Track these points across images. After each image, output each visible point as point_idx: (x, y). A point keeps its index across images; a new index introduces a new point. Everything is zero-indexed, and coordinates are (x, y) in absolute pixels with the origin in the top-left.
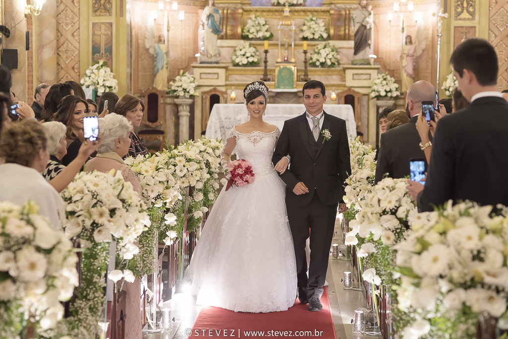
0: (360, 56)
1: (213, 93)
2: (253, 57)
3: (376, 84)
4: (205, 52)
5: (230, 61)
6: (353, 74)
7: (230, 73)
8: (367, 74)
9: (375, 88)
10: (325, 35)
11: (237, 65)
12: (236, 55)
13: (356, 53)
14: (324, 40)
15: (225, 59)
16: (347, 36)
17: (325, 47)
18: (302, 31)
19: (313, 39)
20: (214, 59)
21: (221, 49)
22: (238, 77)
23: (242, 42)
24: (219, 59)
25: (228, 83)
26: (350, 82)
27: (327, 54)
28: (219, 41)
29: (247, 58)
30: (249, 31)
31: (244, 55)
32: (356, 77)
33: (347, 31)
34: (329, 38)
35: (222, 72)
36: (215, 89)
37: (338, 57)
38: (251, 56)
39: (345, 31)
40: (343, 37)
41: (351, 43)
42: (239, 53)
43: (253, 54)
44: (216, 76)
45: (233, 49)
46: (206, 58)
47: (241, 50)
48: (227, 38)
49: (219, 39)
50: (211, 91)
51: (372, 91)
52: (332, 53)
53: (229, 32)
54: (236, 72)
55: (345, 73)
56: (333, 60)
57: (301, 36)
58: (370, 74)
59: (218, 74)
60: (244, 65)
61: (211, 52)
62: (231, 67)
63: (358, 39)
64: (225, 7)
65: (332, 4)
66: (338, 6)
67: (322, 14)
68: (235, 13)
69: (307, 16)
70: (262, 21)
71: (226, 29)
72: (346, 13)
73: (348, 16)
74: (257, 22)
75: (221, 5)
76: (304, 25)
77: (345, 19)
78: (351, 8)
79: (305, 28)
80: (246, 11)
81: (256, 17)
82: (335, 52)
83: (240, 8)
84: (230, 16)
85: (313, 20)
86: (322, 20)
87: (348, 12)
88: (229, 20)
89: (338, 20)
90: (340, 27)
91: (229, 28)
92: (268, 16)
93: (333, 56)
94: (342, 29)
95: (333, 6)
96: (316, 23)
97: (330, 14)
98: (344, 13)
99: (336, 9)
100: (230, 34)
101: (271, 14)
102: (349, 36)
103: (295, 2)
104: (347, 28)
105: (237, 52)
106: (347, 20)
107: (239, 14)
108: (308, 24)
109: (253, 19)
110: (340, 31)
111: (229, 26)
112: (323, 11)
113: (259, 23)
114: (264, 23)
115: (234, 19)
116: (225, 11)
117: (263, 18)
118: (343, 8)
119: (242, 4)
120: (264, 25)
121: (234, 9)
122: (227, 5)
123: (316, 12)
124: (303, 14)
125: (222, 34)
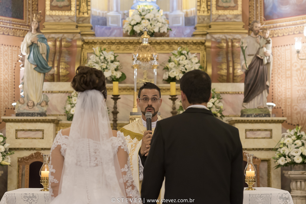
0: (255, 103)
1: (35, 160)
3: (284, 144)
4: (25, 99)
5: (63, 112)
6: (246, 131)
8: (266, 130)
12: (71, 104)
13: (246, 101)
15: (57, 110)
16: (231, 76)
18: (167, 69)
20: (37, 109)
21: (50, 96)
24: (45, 109)
28: (46, 84)
32: (250, 135)
33: (231, 69)
35: (49, 128)
36: (38, 155)
37: (221, 105)
39: (228, 69)
40: (225, 78)
41: (241, 87)
44: (40, 134)
45: (68, 95)
46: (25, 107)
48: (59, 80)
49: (45, 80)
50: (31, 157)
51: (280, 157)
53: (62, 71)
57: (165, 77)
58: (271, 130)
59: (42, 131)
61: (34, 99)
62: (64, 121)
64: (58, 38)
65: (208, 33)
66: (216, 36)
67: (194, 47)
68: (72, 46)
69: (173, 49)
70: (110, 56)
71: (58, 67)
72: (228, 45)
73: (230, 49)
74: (102, 58)
75: (53, 35)
76: (170, 61)
77: (227, 53)
78: (235, 39)
79: (171, 65)
80: (87, 43)
81: (101, 51)
82: (216, 99)
83: (79, 39)
84: (64, 50)
85: (182, 54)
86: (194, 55)
87: (230, 44)
88: (63, 55)
89: (218, 54)
90: (220, 64)
91: (62, 66)
92: (118, 49)
93: (213, 103)
94: (224, 66)
95: (208, 37)
96: (186, 59)
97: (206, 47)
98: (225, 45)
99: (213, 40)
100: (64, 74)
101: (122, 47)
102: (234, 76)
103: (156, 30)
104: (231, 64)
105: (73, 99)
106: (230, 55)
107: (78, 46)
108: (176, 60)
109: (98, 53)
110: (222, 69)
111: (63, 63)
112: (195, 44)
113: (105, 58)
114: (113, 58)
115: (71, 53)
116: (58, 43)
117: (111, 52)
118: (223, 39)
119: (82, 35)
120: (112, 62)
121: (71, 40)
122: (61, 35)
123: (186, 43)
124: (167, 47)
125: (51, 72)
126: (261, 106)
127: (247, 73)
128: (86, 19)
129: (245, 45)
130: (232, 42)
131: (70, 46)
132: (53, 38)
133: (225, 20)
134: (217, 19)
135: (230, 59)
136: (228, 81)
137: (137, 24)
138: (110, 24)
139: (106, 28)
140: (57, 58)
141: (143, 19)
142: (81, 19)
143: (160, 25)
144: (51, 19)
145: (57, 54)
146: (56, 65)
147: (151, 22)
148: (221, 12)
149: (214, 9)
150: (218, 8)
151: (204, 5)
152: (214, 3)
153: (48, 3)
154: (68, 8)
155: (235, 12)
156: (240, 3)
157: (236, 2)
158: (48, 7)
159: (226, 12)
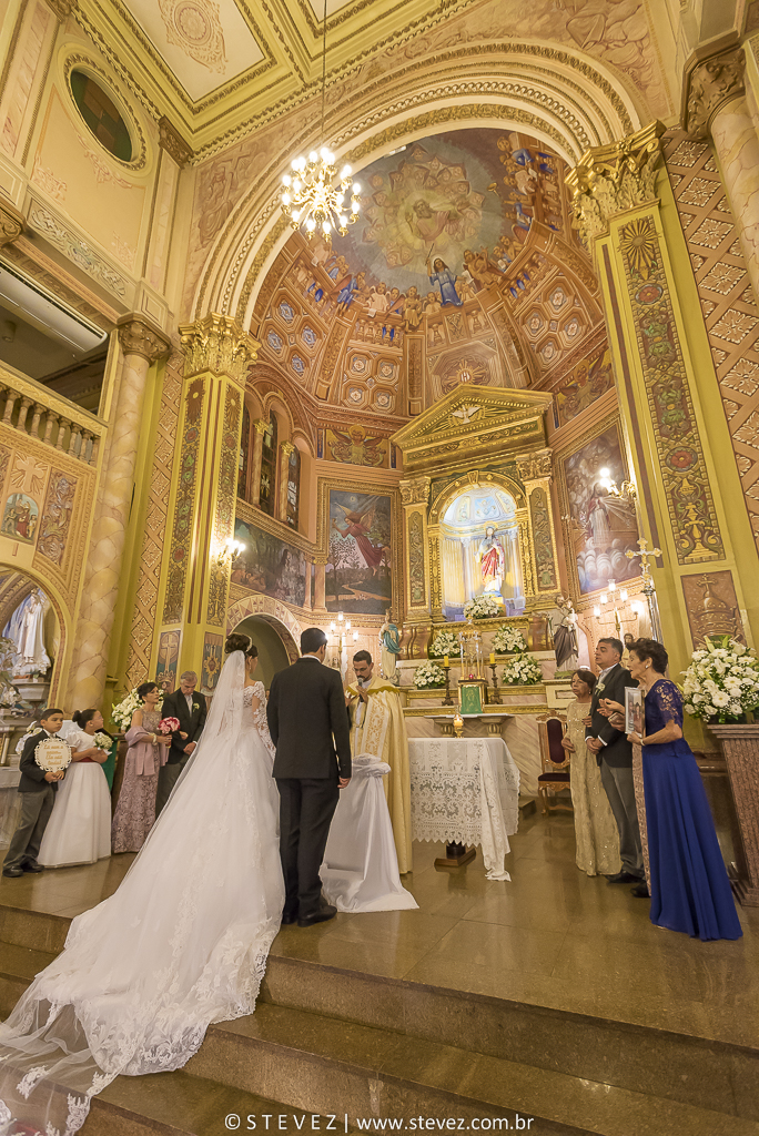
0: (565, 667)
2: (434, 676)
4: (382, 674)
6: (556, 692)
7: (411, 696)
10: (521, 647)
12: (416, 676)
13: (558, 665)
14: (520, 651)
15: (410, 682)
17: (520, 660)
18: (494, 643)
19: (506, 652)
22: (420, 702)
23: (425, 660)
26: (552, 703)
27: (523, 668)
29: (427, 677)
30: (434, 649)
31: (423, 675)
32: (558, 695)
34: (527, 650)
37: (539, 671)
38: (432, 675)
39: (547, 639)
40: (543, 647)
41: (552, 654)
42: (418, 673)
43: (434, 673)
45: (417, 669)
47: (422, 670)
48: (413, 658)
49: (398, 659)
52: (529, 667)
53: (414, 652)
54: (415, 696)
55: (546, 691)
56: (530, 675)
60: (423, 687)
62: (412, 690)
65: (533, 611)
66: (539, 612)
67: (521, 623)
70: (449, 637)
71: (412, 648)
76: (496, 636)
79: (497, 640)
80: (436, 628)
81: (444, 633)
82: (533, 665)
83: (429, 626)
84: (418, 635)
85: (506, 630)
86: (517, 630)
88: (417, 639)
89: (540, 627)
90: (540, 635)
91: (415, 647)
93: (530, 669)
94: (543, 637)
95: (533, 614)
96: (510, 634)
97: (529, 623)
98: (545, 619)
99: (537, 616)
102: (547, 645)
103: (486, 613)
107: (428, 631)
108: (500, 635)
109: (442, 636)
115: (422, 638)
116: (414, 630)
117: (451, 633)
118: (544, 615)
119: (434, 622)
121: (424, 627)
122: (418, 624)
124: (498, 625)
126: (571, 669)
128: (439, 610)
129: (550, 617)
131: (423, 632)
133: (547, 599)
134: (541, 598)
136: (544, 649)
141: (476, 605)
142: (434, 611)
143: (490, 608)
146: (409, 647)
147: (483, 607)
148: (543, 592)
149: (536, 590)
150: (540, 589)
151: (530, 588)
152: (536, 585)
153: (409, 601)
154: (423, 603)
155: (555, 591)
156: (559, 583)
157: (555, 583)
158: (409, 605)
159: (548, 592)
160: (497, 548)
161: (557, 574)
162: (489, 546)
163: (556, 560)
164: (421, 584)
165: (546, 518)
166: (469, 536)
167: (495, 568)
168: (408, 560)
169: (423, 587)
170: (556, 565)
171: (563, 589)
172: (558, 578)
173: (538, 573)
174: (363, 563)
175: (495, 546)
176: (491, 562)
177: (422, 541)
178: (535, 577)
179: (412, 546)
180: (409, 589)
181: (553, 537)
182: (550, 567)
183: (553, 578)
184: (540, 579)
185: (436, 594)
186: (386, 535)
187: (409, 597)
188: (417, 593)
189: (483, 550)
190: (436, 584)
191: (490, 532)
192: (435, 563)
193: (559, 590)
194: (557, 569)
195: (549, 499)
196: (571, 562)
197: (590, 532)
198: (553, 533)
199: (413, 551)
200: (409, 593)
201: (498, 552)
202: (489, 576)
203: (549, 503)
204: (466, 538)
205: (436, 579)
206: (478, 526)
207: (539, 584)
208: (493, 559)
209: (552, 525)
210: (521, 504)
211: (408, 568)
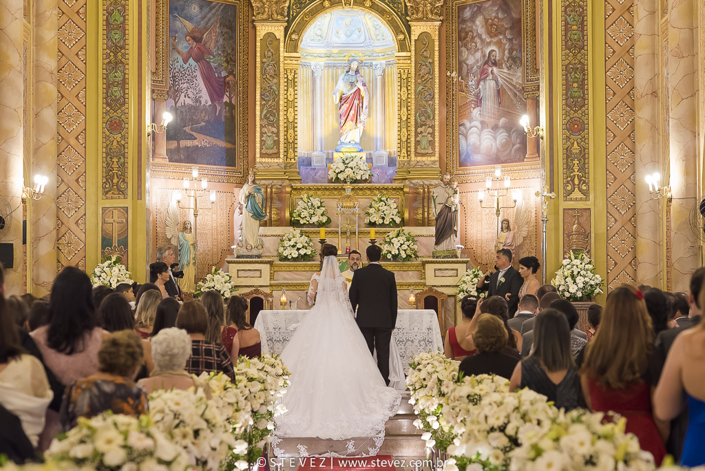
0: (444, 246)
1: (255, 295)
2: (306, 249)
3: (464, 282)
4: (244, 242)
5: (275, 254)
6: (435, 270)
7: (276, 269)
8: (452, 269)
9: (464, 287)
10: (398, 220)
11: (286, 259)
12: (284, 247)
13: (437, 243)
14: (396, 225)
15: (270, 252)
16: (426, 220)
17: (398, 235)
18: (368, 214)
19: (382, 225)
20: (255, 252)
22: (286, 275)
23: (291, 229)
24: (261, 251)
25: (273, 282)
26: (431, 280)
27: (401, 245)
29: (298, 249)
30: (299, 215)
31: (293, 246)
32: (438, 273)
33: (426, 213)
34: (404, 223)
35: (266, 268)
36: (257, 291)
37: (415, 247)
38: (303, 247)
39: (423, 214)
40: (421, 222)
42: (286, 243)
43: (306, 245)
44: (258, 274)
45: (280, 238)
46: (245, 250)
47: (290, 240)
48: (271, 225)
49: (260, 225)
50: (251, 293)
51: (460, 292)
52: (408, 243)
53: (274, 217)
54: (284, 269)
55: (424, 269)
56: (409, 252)
57: (367, 221)
58: (457, 270)
59: (260, 271)
60: (294, 259)
61: (252, 242)
62: (277, 262)
63: (440, 225)
64: (269, 185)
65: (406, 179)
66: (414, 181)
67: (394, 192)
68: (281, 192)
69: (375, 195)
70: (316, 202)
71: (270, 213)
72: (424, 191)
73: (426, 195)
74: (310, 204)
75: (263, 182)
76: (371, 207)
77: (423, 198)
78: (431, 185)
79: (371, 211)
80: (295, 189)
81: (308, 198)
82: (411, 242)
83: (288, 186)
84: (274, 196)
85: (382, 201)
86: (393, 201)
87: (426, 190)
88: (274, 201)
89: (415, 200)
90: (417, 209)
91: (274, 212)
92: (324, 195)
93: (408, 246)
94: (420, 211)
95: (407, 182)
96: (386, 205)
97: (405, 193)
98: (422, 191)
99: (412, 185)
100: (275, 219)
101: (328, 193)
102: (429, 220)
103: (359, 178)
104: (426, 210)
105: (285, 242)
106: (426, 200)
107: (287, 193)
108: (376, 206)
109: (306, 200)
110: (417, 214)
111: (274, 209)
112: (394, 189)
113: (312, 204)
114: (319, 205)
115: (281, 200)
116: (269, 190)
117: (318, 199)
118: (420, 185)
119: (290, 180)
120: (318, 208)
121: (280, 187)
122: (271, 181)
123: (386, 189)
124: (369, 192)
125: (265, 219)
126: (450, 248)
127: (437, 219)
128: (293, 164)
129: (435, 195)
130: (428, 189)
131: (280, 192)
132: (264, 185)
133: (423, 167)
134: (416, 165)
135: (426, 204)
136: (423, 225)
137: (341, 171)
138: (314, 164)
139: (311, 169)
140: (269, 204)
141: (347, 167)
142: (288, 165)
143: (362, 172)
144: (261, 165)
145: (269, 200)
146: (268, 211)
147: (354, 170)
148: (419, 159)
149: (413, 155)
150: (417, 154)
151: (404, 151)
152: (413, 150)
153: (258, 150)
154: (277, 155)
155: (433, 158)
156: (437, 149)
157: (433, 149)
158: (258, 155)
159: (424, 159)
160: (362, 88)
161: (437, 139)
162: (352, 84)
163: (437, 123)
164: (275, 130)
165: (431, 72)
166: (322, 62)
167: (357, 114)
168: (258, 97)
169: (278, 135)
170: (437, 128)
171: (440, 157)
172: (437, 144)
173: (417, 134)
174: (205, 98)
175: (359, 85)
176: (351, 105)
177: (277, 75)
178: (413, 139)
179: (264, 79)
180: (258, 135)
181: (437, 96)
182: (430, 130)
183: (432, 143)
184: (417, 143)
185: (291, 144)
186: (230, 60)
187: (258, 145)
188: (269, 142)
189: (342, 87)
190: (291, 131)
191: (354, 65)
192: (292, 104)
193: (436, 158)
194: (437, 134)
195: (437, 48)
196: (453, 127)
197: (479, 101)
198: (437, 91)
199: (266, 85)
200: (258, 140)
201: (363, 93)
202: (350, 124)
203: (437, 53)
204: (318, 63)
205: (292, 125)
206: (335, 51)
207: (416, 148)
208: (356, 102)
209: (437, 81)
210: (402, 46)
211: (258, 108)
